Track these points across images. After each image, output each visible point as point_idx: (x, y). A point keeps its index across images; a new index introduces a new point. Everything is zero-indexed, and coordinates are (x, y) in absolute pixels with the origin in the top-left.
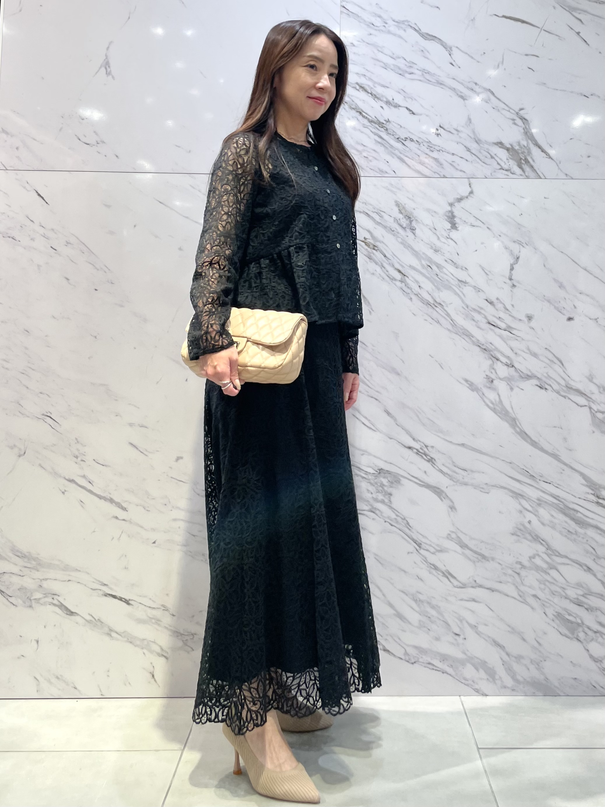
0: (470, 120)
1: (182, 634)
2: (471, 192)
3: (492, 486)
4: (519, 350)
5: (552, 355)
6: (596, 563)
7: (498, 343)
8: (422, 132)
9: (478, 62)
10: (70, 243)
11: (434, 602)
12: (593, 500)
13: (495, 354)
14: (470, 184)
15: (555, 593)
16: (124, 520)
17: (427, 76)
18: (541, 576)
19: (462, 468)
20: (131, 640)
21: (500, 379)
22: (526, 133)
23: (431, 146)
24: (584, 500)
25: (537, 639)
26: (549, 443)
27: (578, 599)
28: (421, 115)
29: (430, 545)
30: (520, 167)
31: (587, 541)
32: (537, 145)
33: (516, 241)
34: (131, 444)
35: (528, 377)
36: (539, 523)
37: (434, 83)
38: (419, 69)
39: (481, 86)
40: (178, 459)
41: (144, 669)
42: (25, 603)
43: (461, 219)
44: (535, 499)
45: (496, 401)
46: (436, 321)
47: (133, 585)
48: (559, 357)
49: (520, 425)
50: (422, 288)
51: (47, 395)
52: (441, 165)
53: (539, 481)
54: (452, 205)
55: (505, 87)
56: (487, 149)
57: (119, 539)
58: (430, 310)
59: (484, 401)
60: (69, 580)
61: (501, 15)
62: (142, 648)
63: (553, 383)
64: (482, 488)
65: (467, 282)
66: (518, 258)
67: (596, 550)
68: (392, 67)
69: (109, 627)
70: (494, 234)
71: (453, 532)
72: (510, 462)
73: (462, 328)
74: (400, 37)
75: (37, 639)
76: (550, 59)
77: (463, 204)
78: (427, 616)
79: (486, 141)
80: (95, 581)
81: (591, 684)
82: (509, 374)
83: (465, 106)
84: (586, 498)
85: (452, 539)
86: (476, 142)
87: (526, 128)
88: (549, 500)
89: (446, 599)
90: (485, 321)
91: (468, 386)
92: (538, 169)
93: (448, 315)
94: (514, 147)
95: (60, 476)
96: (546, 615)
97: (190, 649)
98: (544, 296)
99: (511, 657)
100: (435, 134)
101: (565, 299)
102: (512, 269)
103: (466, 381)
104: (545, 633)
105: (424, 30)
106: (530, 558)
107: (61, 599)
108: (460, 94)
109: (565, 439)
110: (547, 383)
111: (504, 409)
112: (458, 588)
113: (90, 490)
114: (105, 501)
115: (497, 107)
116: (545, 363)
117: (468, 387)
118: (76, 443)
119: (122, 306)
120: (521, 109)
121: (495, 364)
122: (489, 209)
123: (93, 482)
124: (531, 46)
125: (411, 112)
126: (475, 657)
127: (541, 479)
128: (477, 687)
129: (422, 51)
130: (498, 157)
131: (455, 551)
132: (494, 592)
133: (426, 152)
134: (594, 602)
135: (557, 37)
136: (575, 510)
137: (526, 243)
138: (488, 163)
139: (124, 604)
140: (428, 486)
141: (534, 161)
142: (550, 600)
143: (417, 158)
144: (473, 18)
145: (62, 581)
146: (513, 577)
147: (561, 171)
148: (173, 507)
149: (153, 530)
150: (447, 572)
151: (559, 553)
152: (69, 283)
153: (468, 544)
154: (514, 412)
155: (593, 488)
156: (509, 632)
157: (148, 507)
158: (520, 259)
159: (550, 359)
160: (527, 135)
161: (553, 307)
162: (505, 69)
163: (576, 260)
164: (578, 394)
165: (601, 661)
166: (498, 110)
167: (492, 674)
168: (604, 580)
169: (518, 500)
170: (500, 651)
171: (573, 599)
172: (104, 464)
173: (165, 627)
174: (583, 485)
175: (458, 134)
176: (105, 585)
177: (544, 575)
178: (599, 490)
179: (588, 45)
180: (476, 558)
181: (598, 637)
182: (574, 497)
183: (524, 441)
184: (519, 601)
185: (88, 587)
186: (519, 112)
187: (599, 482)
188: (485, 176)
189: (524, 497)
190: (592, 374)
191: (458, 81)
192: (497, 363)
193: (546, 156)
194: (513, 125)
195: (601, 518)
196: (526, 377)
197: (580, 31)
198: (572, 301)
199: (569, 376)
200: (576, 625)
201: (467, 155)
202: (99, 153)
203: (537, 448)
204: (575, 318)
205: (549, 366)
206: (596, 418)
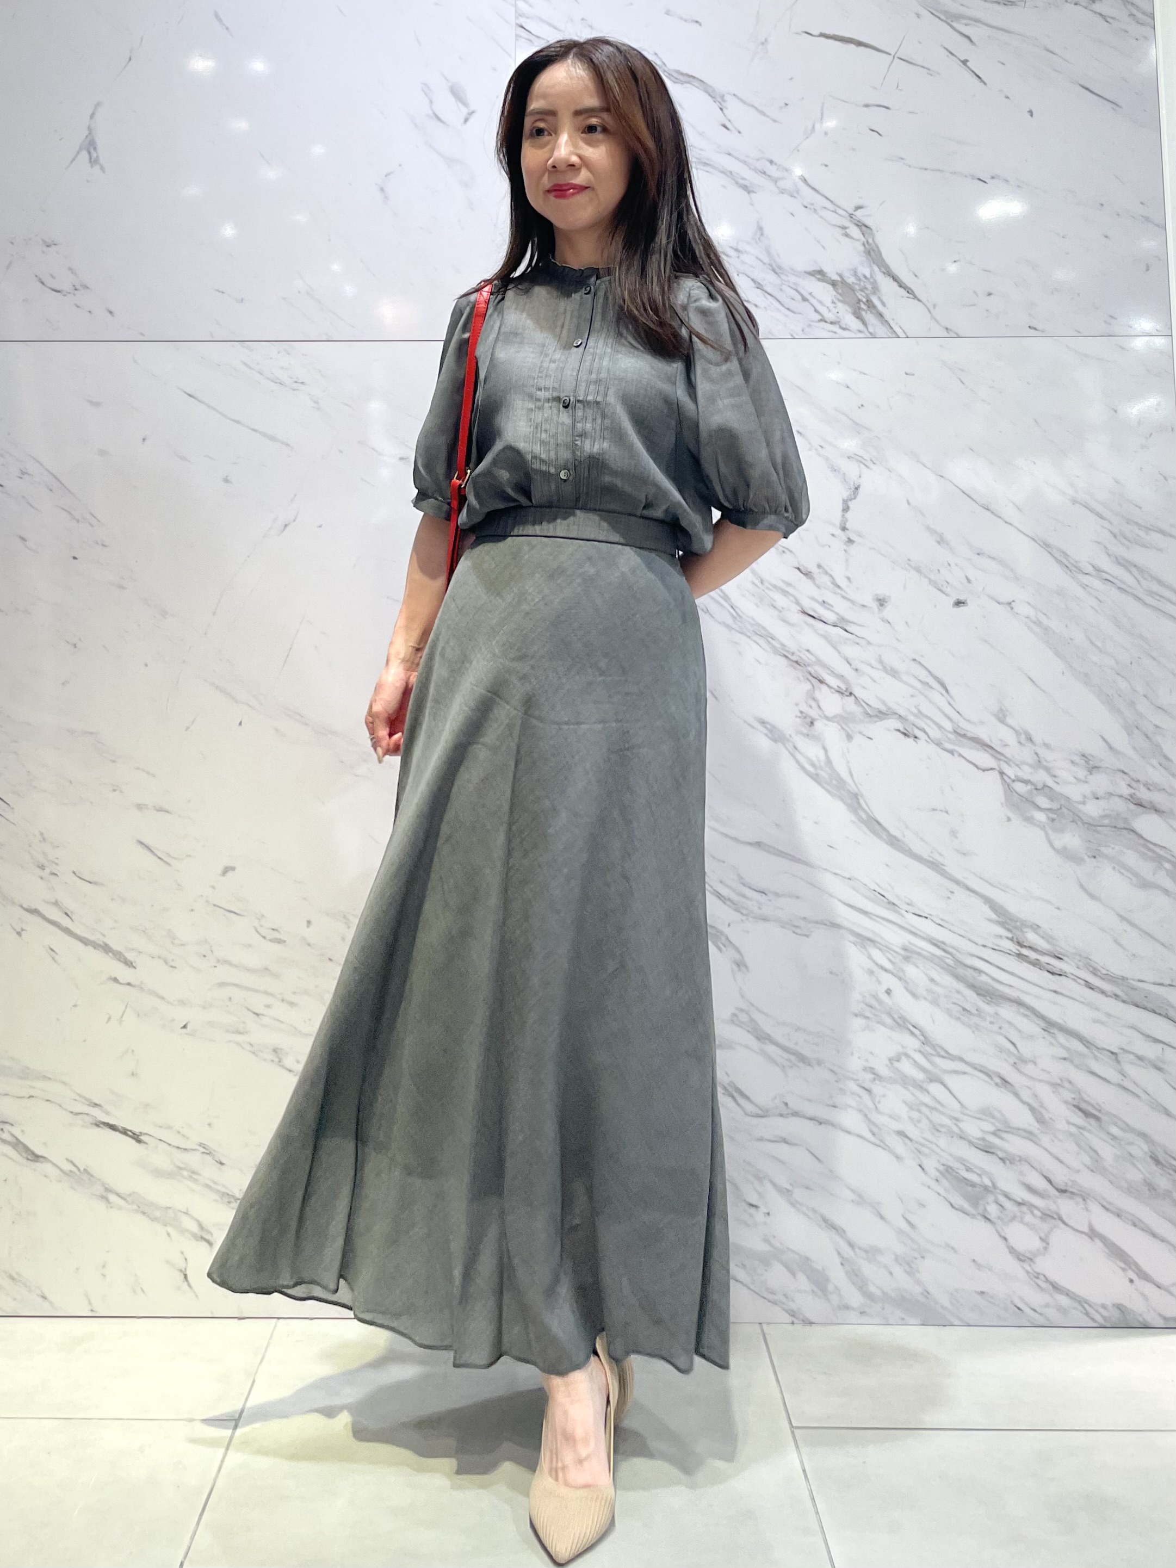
0: (761, 229)
3: (817, 922)
4: (862, 662)
5: (927, 673)
6: (1020, 1072)
7: (822, 650)
9: (775, 121)
10: (27, 474)
12: (1010, 950)
13: (815, 671)
15: (940, 1129)
16: (129, 984)
18: (913, 1095)
19: (757, 889)
20: (145, 1209)
21: (827, 718)
22: (869, 252)
24: (993, 949)
25: (911, 1218)
26: (922, 840)
27: (984, 1139)
30: (859, 317)
31: (1000, 1028)
32: (889, 275)
33: (853, 456)
34: (141, 843)
35: (881, 715)
36: (907, 994)
39: (780, 165)
40: (227, 870)
41: (168, 1262)
44: (898, 947)
45: (819, 760)
47: (147, 1106)
48: (940, 677)
49: (867, 804)
53: (906, 914)
55: (826, 166)
56: (795, 284)
57: (120, 1021)
59: (798, 762)
60: (30, 1097)
61: (817, 33)
62: (166, 1225)
63: (929, 726)
64: (797, 927)
66: (856, 489)
67: (1018, 1046)
69: (103, 1184)
70: (810, 443)
71: (742, 1010)
72: (848, 876)
73: (752, 622)
76: (911, 112)
79: (792, 269)
80: (77, 1098)
81: (1012, 1302)
82: (843, 708)
83: (751, 204)
84: (998, 946)
85: (740, 1025)
86: (774, 271)
87: (868, 242)
88: (923, 949)
89: (732, 1138)
90: (796, 608)
91: (765, 731)
92: (893, 320)
93: (725, 597)
94: (845, 279)
95: (14, 903)
96: (923, 1169)
98: (909, 560)
99: (857, 1250)
101: (949, 565)
102: (846, 509)
103: (763, 722)
104: (922, 1205)
105: (672, 64)
106: (890, 1060)
107: (16, 1131)
108: (741, 182)
109: (954, 833)
110: (918, 725)
111: (835, 775)
112: (753, 1116)
113: (68, 929)
114: (95, 948)
115: (812, 204)
116: (912, 687)
117: (766, 735)
118: (40, 841)
119: (121, 587)
120: (858, 208)
121: (816, 691)
123: (72, 912)
124: (875, 88)
126: (788, 1248)
127: (908, 908)
128: (793, 1306)
130: (814, 298)
131: (747, 1047)
132: (822, 1125)
134: (1015, 1145)
135: (926, 70)
136: (975, 969)
137: (871, 460)
138: (795, 310)
139: (133, 1142)
141: (884, 304)
142: (930, 1142)
144: (763, 40)
145: (18, 1097)
146: (860, 1097)
147: (937, 322)
148: (218, 961)
149: (182, 1003)
150: (732, 1087)
151: (947, 1052)
152: (26, 546)
153: (772, 1034)
154: (854, 781)
155: (1011, 928)
156: (853, 1201)
157: (173, 960)
158: (861, 490)
159: (923, 680)
160: (870, 255)
161: (926, 580)
162: (826, 133)
163: (967, 492)
164: (978, 746)
165: (1031, 1259)
166: (815, 210)
167: (820, 1282)
168: (1035, 1105)
169: (867, 950)
170: (838, 1239)
171: (975, 1141)
172: (91, 881)
173: (207, 1186)
174: (989, 920)
175: (738, 257)
176: (96, 1105)
177: (919, 1094)
178: (1022, 931)
179: (985, 84)
180: (787, 1060)
181: (1024, 1213)
182: (974, 945)
183: (875, 837)
184: (870, 1142)
185: (66, 1110)
186: (855, 213)
187: (1023, 916)
188: (792, 335)
189: (877, 944)
190: (1003, 708)
191: (737, 158)
192: (820, 688)
193: (907, 294)
194: (844, 238)
195: (1026, 984)
196: (878, 714)
197: (969, 59)
198: (961, 568)
199: (958, 712)
200: (982, 1189)
201: (757, 296)
202: (78, 306)
203: (899, 851)
204: (968, 601)
205: (920, 692)
206: (1014, 794)
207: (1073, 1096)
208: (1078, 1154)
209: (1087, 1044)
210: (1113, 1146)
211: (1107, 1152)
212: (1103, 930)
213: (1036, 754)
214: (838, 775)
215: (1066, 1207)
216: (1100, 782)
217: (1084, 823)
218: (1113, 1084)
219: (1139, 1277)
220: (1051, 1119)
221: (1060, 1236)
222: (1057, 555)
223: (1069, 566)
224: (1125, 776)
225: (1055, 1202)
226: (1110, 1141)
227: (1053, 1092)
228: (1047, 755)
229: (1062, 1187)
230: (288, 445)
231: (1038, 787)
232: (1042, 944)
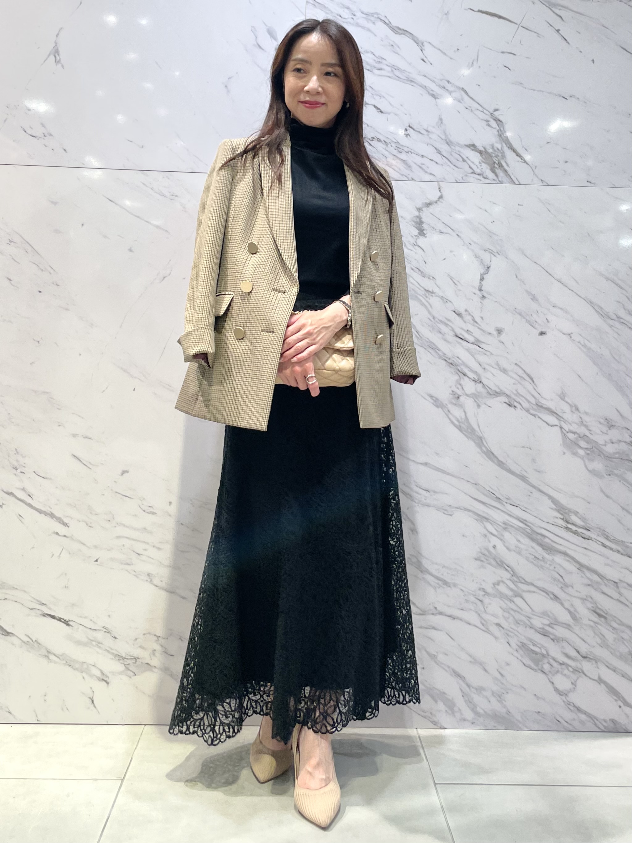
0: (441, 119)
1: (124, 658)
2: (441, 197)
3: (457, 508)
4: (487, 364)
5: (523, 372)
6: (564, 592)
7: (465, 357)
8: (391, 132)
9: (451, 59)
10: (13, 242)
12: (562, 525)
13: (462, 369)
14: (439, 188)
15: (520, 622)
16: (65, 536)
17: (397, 73)
18: (505, 603)
19: (424, 489)
20: (70, 663)
21: (467, 395)
22: (501, 135)
23: (399, 147)
24: (553, 524)
25: (500, 670)
26: (517, 464)
27: (543, 629)
28: (389, 113)
30: (494, 172)
31: (555, 567)
32: (511, 149)
33: (487, 249)
34: (74, 456)
35: (497, 394)
36: (505, 549)
37: (405, 80)
38: (389, 64)
39: (453, 84)
40: (124, 472)
41: (83, 693)
43: (429, 225)
44: (500, 522)
45: (461, 418)
47: (73, 605)
48: (529, 373)
49: (487, 443)
52: (409, 167)
53: (504, 503)
54: (420, 209)
55: (479, 85)
56: (458, 151)
57: (59, 556)
59: (450, 419)
60: (6, 599)
61: (476, 10)
62: (82, 672)
63: (523, 401)
64: (445, 510)
65: (435, 292)
66: (488, 268)
67: (564, 578)
69: (46, 649)
70: (463, 241)
71: (413, 556)
72: (474, 483)
73: (427, 341)
74: (369, 30)
76: (527, 58)
77: (431, 209)
79: (457, 143)
80: (33, 600)
81: (555, 718)
82: (476, 390)
83: (437, 105)
84: (555, 523)
85: (412, 564)
86: (447, 143)
87: (500, 130)
88: (514, 524)
90: (452, 333)
91: (432, 401)
92: (513, 174)
94: (487, 150)
96: (509, 645)
97: (133, 674)
98: (516, 309)
99: (471, 688)
100: (405, 134)
101: (537, 312)
102: (482, 279)
103: (431, 397)
104: (508, 664)
105: (394, 23)
106: (494, 584)
108: (431, 92)
109: (534, 460)
110: (517, 401)
111: (470, 426)
112: (417, 615)
113: (30, 504)
114: (45, 515)
115: (470, 107)
116: (515, 379)
117: (433, 403)
118: (15, 454)
119: (67, 309)
120: (496, 110)
121: (462, 380)
122: (459, 216)
123: (32, 495)
124: (508, 43)
125: (379, 111)
126: (433, 687)
127: (508, 501)
128: (435, 719)
129: (392, 45)
130: (469, 159)
131: (415, 576)
132: (455, 620)
133: (393, 153)
134: (560, 632)
135: (535, 34)
136: (542, 535)
137: (497, 252)
138: (458, 166)
139: (65, 625)
141: (508, 165)
142: (514, 630)
143: (384, 159)
146: (476, 604)
147: (537, 177)
148: (117, 524)
149: (96, 547)
151: (525, 580)
152: (12, 284)
153: (430, 569)
154: (480, 430)
155: (562, 513)
156: (470, 662)
157: (91, 523)
158: (491, 269)
159: (520, 375)
160: (501, 137)
161: (524, 320)
162: (480, 67)
163: (549, 272)
164: (549, 413)
165: (566, 694)
166: (472, 110)
167: (451, 706)
168: (572, 610)
169: (483, 524)
170: (461, 682)
171: (538, 629)
172: (45, 477)
173: (106, 650)
174: (552, 509)
175: (428, 135)
176: (44, 604)
177: (508, 603)
178: (569, 515)
179: (569, 44)
180: (437, 584)
181: (563, 669)
182: (541, 521)
183: (490, 461)
184: (481, 629)
185: (26, 607)
186: (493, 113)
187: (569, 507)
188: (456, 181)
189: (489, 520)
190: (564, 392)
191: (429, 79)
192: (464, 379)
193: (521, 160)
194: (488, 127)
195: (570, 544)
196: (495, 393)
197: (560, 29)
198: (544, 314)
199: (539, 394)
200: (541, 655)
201: (438, 158)
202: (46, 146)
203: (503, 469)
204: (547, 332)
205: (519, 382)
206: (568, 439)
207: (592, 605)
208: (594, 637)
209: (601, 577)
210: (613, 633)
211: (610, 636)
212: (613, 515)
213: (581, 418)
214: (472, 427)
215: (586, 666)
216: (614, 434)
217: (605, 456)
218: (615, 600)
219: (624, 705)
220: (580, 618)
221: (583, 682)
222: (597, 308)
223: (604, 315)
224: (628, 431)
225: (580, 663)
226: (612, 630)
227: (582, 603)
228: (586, 418)
229: (585, 655)
230: (166, 231)
231: (581, 436)
232: (579, 522)
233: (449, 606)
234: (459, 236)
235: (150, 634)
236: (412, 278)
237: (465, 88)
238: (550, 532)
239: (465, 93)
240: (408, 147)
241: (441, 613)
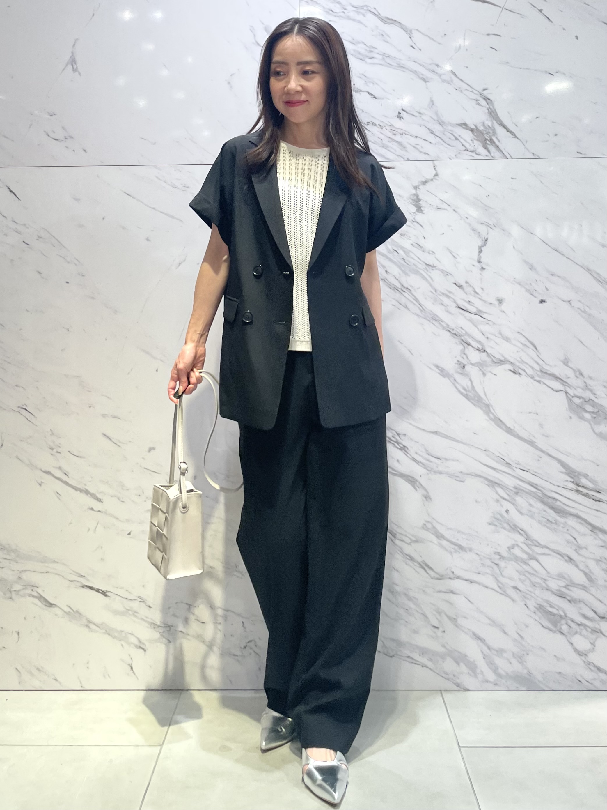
0: (432, 101)
1: (159, 626)
2: (436, 175)
3: (468, 474)
4: (490, 334)
5: (524, 339)
6: (578, 553)
7: (469, 327)
8: (385, 116)
9: (439, 43)
10: (41, 238)
11: (411, 594)
12: (572, 488)
13: (465, 339)
14: (434, 167)
15: (536, 585)
16: (99, 511)
17: (388, 60)
18: (521, 566)
19: (435, 456)
20: (109, 632)
21: (472, 364)
22: (491, 113)
23: (394, 130)
24: (563, 488)
25: (520, 633)
27: (559, 590)
28: (383, 99)
29: (406, 536)
30: (486, 148)
31: (568, 530)
32: (502, 126)
33: (484, 223)
34: (105, 435)
35: (501, 362)
36: (517, 513)
37: (395, 66)
38: (380, 53)
39: (442, 67)
40: (151, 449)
41: (122, 660)
42: (5, 595)
43: (426, 202)
44: (512, 487)
45: (468, 387)
46: (404, 306)
47: (109, 576)
48: (532, 341)
49: (494, 411)
50: (389, 273)
51: (22, 387)
52: (404, 148)
53: (515, 469)
54: (417, 188)
55: (467, 67)
56: (451, 130)
57: (95, 531)
58: (398, 295)
59: (456, 388)
60: (48, 572)
62: (120, 640)
63: (527, 368)
64: (457, 477)
65: (435, 265)
66: (486, 240)
67: (577, 540)
68: (352, 52)
69: (87, 619)
70: (460, 216)
71: (428, 522)
72: (484, 449)
73: (431, 313)
74: (359, 22)
75: (17, 630)
76: (512, 38)
77: (428, 186)
78: (404, 609)
79: (449, 123)
80: (71, 572)
81: (576, 678)
82: (481, 359)
83: (427, 88)
84: (566, 486)
85: (427, 529)
86: (440, 123)
87: (490, 108)
88: (525, 488)
89: (424, 591)
90: (454, 305)
91: (439, 372)
92: (504, 149)
93: (416, 300)
94: (479, 128)
95: (37, 468)
96: (527, 607)
97: (168, 641)
98: (515, 279)
99: (492, 650)
100: (398, 117)
101: (536, 281)
102: (480, 251)
103: (437, 367)
104: (527, 626)
105: (383, 14)
106: (509, 548)
107: (40, 591)
108: (421, 76)
109: (541, 426)
110: (521, 367)
112: (435, 579)
113: (66, 482)
114: (81, 492)
115: (460, 88)
116: (517, 346)
117: (439, 373)
118: (51, 435)
119: (93, 298)
120: (485, 89)
121: (466, 349)
123: (68, 473)
124: (493, 25)
125: (373, 96)
126: (455, 650)
127: (517, 466)
128: (458, 681)
129: (382, 35)
130: (462, 138)
131: (431, 542)
132: (473, 584)
133: (388, 136)
134: (576, 593)
135: (519, 15)
136: (554, 499)
137: (494, 225)
138: (452, 145)
139: (102, 596)
140: (402, 476)
141: (499, 141)
142: (530, 592)
143: (379, 141)
144: (432, 1)
145: (40, 573)
146: (493, 568)
147: (528, 150)
148: (147, 498)
149: (128, 521)
150: (424, 564)
151: (539, 543)
152: (41, 277)
153: (444, 534)
154: (487, 398)
155: (572, 476)
156: (489, 624)
157: (123, 498)
158: (488, 241)
159: (523, 343)
160: (491, 115)
161: (525, 290)
162: (467, 50)
163: (545, 242)
164: (553, 378)
165: (586, 655)
166: (461, 91)
167: (473, 668)
168: (587, 571)
169: (495, 489)
170: (481, 644)
171: (555, 591)
172: (79, 456)
173: (143, 619)
174: (562, 472)
175: (420, 117)
176: (82, 576)
177: (524, 566)
178: (578, 478)
179: (552, 22)
180: (453, 548)
181: (582, 630)
182: (552, 485)
183: (498, 428)
184: (498, 592)
185: (66, 579)
186: (482, 92)
187: (578, 470)
188: (450, 158)
189: (500, 485)
190: (567, 358)
191: (419, 64)
192: (468, 349)
193: (512, 136)
194: (477, 106)
195: (581, 506)
196: (499, 362)
197: (543, 9)
198: (543, 283)
199: (543, 360)
200: (559, 617)
201: (431, 138)
202: (67, 148)
203: (512, 435)
204: (547, 300)
205: (523, 350)
206: (574, 404)
213: (585, 382)
214: (478, 394)
215: (604, 626)
220: (596, 579)
221: (601, 642)
222: (595, 275)
223: (600, 280)
225: (598, 624)
227: (597, 564)
228: (589, 382)
229: (601, 616)
230: (181, 220)
231: (586, 400)
232: (589, 485)
233: (465, 570)
234: (455, 211)
235: (182, 603)
236: (413, 253)
237: (454, 71)
238: (561, 495)
239: (454, 74)
240: (402, 129)
241: (458, 578)
